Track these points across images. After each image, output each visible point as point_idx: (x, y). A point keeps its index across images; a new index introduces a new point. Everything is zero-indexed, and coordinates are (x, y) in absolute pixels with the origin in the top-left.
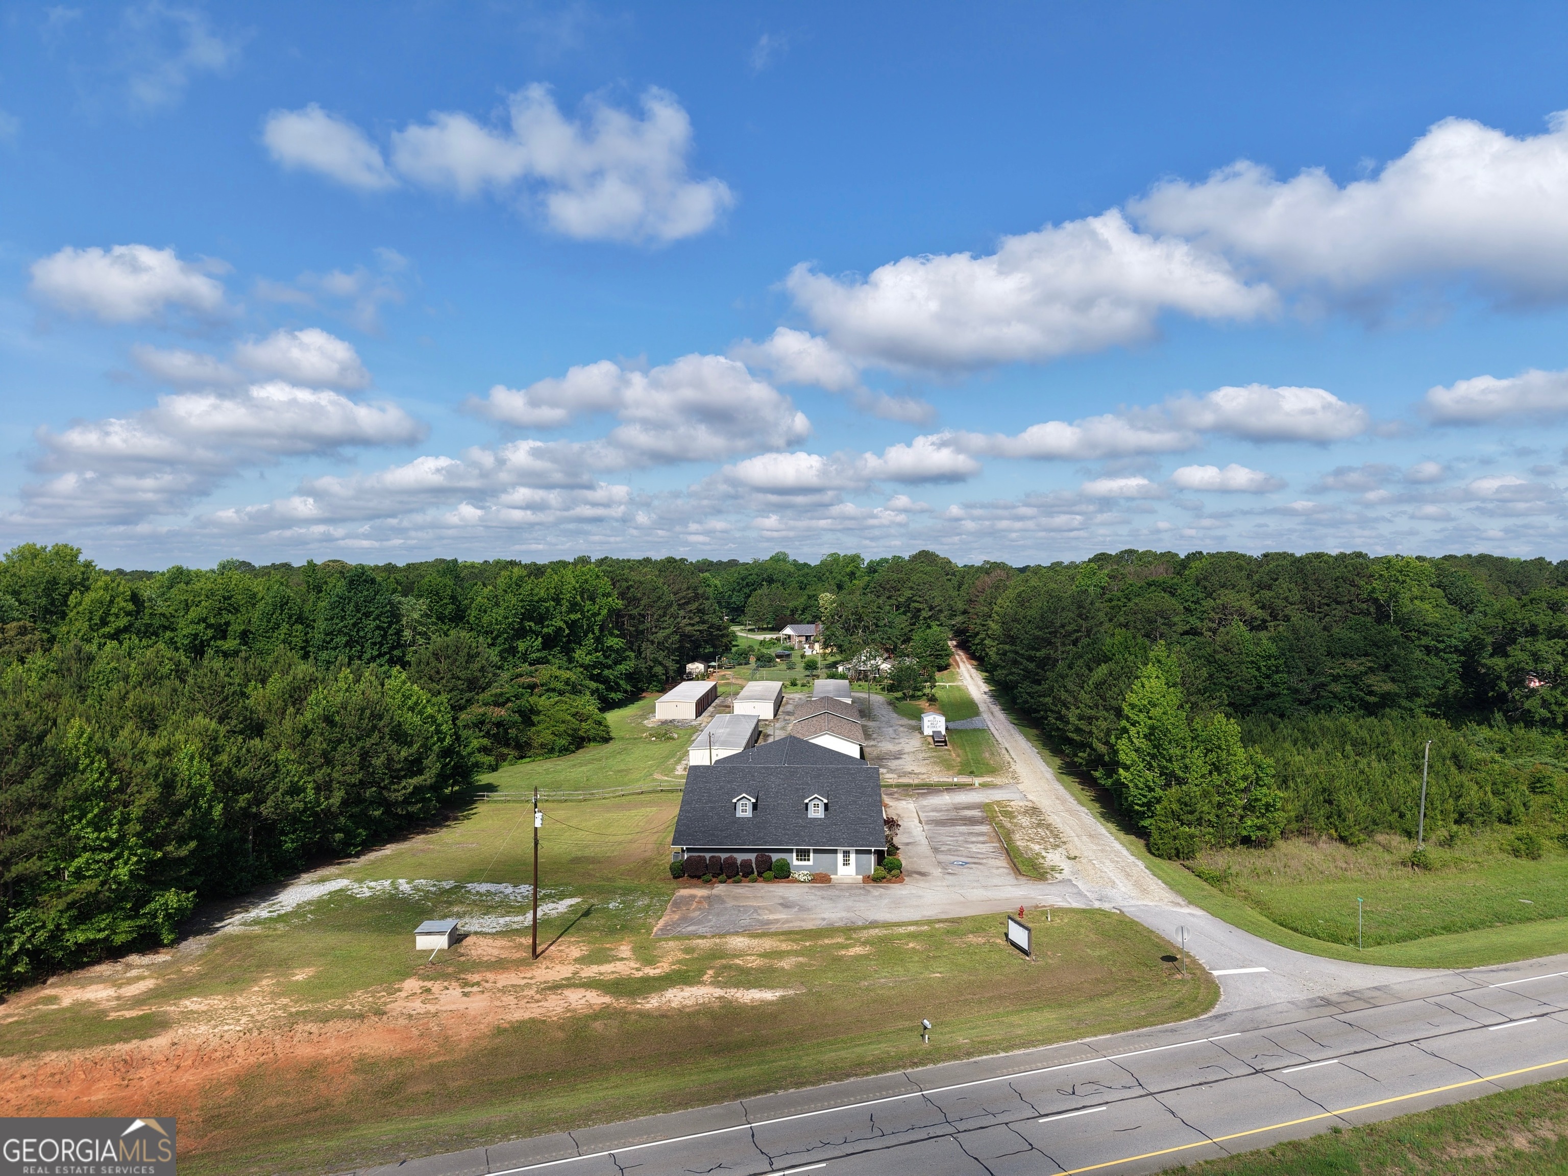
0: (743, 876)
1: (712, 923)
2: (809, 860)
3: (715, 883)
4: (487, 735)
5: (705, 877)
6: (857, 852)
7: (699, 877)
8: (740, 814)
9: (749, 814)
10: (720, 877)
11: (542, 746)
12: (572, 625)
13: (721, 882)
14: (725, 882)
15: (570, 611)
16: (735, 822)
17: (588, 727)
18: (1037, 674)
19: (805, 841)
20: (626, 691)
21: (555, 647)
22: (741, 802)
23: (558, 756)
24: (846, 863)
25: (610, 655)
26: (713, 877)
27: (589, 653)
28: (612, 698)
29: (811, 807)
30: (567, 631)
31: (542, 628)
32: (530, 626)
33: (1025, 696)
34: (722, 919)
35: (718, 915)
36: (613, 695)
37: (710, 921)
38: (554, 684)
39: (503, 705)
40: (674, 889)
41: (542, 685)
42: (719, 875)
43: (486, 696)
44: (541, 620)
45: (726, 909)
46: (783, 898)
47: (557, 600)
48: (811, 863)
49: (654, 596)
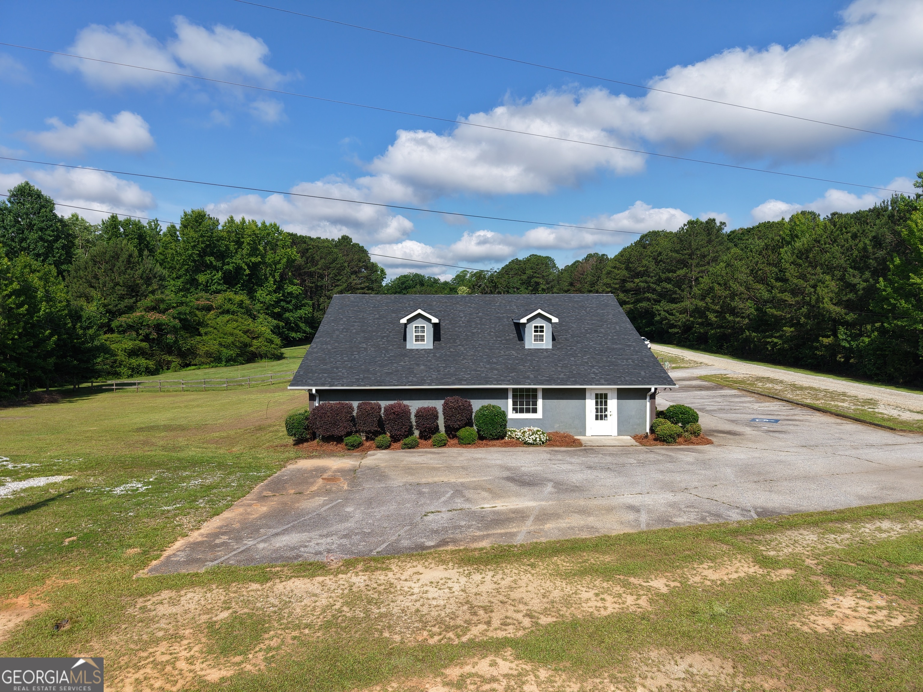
0: (422, 437)
1: (350, 524)
2: (535, 411)
3: (369, 448)
4: (146, 338)
5: (350, 439)
6: (622, 394)
7: (339, 440)
8: (412, 344)
9: (428, 343)
10: (380, 438)
11: (208, 354)
12: (254, 267)
13: (380, 447)
14: (387, 447)
15: (250, 255)
16: (405, 355)
17: (259, 344)
18: (675, 293)
19: (528, 378)
20: (305, 332)
21: (237, 284)
22: (414, 325)
23: (226, 366)
24: (601, 415)
25: (291, 301)
26: (368, 439)
27: (269, 293)
28: (293, 338)
29: (530, 333)
30: (247, 272)
31: (224, 264)
32: (211, 262)
33: (663, 313)
34: (380, 512)
35: (369, 502)
36: (293, 335)
37: (347, 518)
38: (227, 306)
39: (164, 312)
40: (288, 459)
41: (217, 309)
42: (376, 434)
43: (148, 302)
44: (222, 256)
45: (389, 490)
46: (508, 469)
47: (239, 243)
48: (539, 415)
49: (330, 258)
